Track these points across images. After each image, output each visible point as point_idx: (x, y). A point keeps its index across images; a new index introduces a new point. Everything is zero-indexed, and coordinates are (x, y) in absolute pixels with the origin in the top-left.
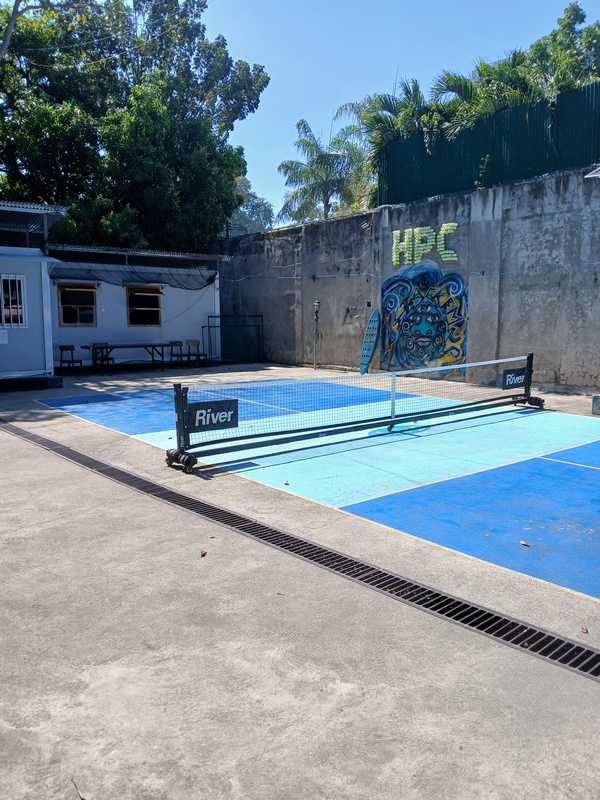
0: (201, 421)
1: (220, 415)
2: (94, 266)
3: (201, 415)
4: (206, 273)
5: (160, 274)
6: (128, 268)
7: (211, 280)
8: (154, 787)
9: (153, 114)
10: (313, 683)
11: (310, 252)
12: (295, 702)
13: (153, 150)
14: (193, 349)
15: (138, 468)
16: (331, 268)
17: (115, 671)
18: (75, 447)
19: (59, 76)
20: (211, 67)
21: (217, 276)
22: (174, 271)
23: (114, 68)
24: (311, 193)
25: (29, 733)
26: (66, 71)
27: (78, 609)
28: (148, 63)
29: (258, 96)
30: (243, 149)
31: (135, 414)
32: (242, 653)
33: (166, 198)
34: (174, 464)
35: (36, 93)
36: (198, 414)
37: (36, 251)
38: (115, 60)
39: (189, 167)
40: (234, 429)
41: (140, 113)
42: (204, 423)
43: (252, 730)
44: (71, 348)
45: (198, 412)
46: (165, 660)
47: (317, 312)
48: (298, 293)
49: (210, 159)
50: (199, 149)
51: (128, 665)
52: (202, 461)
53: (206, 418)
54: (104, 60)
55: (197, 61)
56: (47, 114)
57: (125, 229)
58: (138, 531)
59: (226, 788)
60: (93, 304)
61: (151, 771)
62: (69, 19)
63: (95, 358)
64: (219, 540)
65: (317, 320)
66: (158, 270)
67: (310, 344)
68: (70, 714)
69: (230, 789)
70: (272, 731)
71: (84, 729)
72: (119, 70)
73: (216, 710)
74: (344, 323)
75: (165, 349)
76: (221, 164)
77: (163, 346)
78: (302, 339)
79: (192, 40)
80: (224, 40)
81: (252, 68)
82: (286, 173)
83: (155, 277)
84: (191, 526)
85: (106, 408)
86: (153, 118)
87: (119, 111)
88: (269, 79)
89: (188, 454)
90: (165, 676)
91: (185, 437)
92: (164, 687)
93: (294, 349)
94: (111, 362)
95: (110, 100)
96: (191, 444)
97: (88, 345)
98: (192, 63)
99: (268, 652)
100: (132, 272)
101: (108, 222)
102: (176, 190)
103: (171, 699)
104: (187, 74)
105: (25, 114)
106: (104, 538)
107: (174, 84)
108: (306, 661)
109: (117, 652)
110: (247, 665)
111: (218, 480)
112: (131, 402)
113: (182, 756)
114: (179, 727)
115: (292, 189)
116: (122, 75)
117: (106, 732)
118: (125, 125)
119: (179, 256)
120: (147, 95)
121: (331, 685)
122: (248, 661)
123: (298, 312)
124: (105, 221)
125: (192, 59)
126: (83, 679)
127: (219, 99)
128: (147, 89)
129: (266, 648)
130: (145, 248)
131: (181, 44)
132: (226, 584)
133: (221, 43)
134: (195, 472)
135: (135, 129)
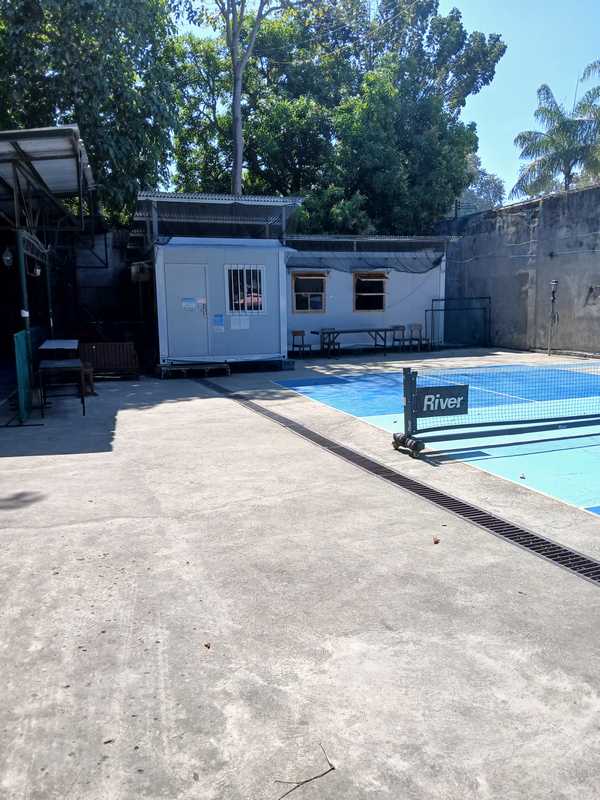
0: (429, 406)
1: (449, 401)
2: (325, 254)
3: (430, 400)
4: (432, 255)
5: (386, 259)
6: (356, 254)
7: (437, 263)
8: (400, 768)
9: (384, 98)
10: (565, 693)
11: (548, 227)
12: (545, 709)
13: (384, 134)
14: (416, 334)
15: (365, 449)
16: (572, 244)
17: (356, 645)
18: (308, 426)
19: (297, 72)
20: (445, 43)
21: (444, 258)
22: (399, 254)
23: (348, 56)
24: (551, 164)
25: (280, 690)
26: (303, 67)
27: (318, 579)
28: (379, 48)
29: (493, 66)
30: (475, 125)
31: (360, 397)
32: (484, 649)
33: (395, 181)
34: (401, 447)
35: (276, 91)
36: (426, 400)
37: (275, 242)
38: (349, 48)
39: (419, 148)
40: (463, 416)
41: (372, 99)
42: (432, 408)
43: (498, 731)
44: (302, 333)
45: (427, 397)
46: (403, 642)
47: (553, 292)
48: (532, 273)
49: (441, 138)
50: (429, 128)
51: (368, 641)
52: (429, 447)
53: (434, 403)
54: (338, 51)
55: (430, 38)
56: (285, 110)
57: (354, 216)
58: (369, 511)
59: (474, 786)
60: (322, 291)
61: (395, 752)
62: (306, 15)
63: (323, 343)
64: (452, 529)
65: (553, 301)
66: (385, 255)
67: (544, 327)
68: (316, 680)
69: (477, 787)
70: (521, 735)
71: (329, 697)
72: (352, 58)
73: (459, 703)
74: (586, 303)
75: (388, 333)
76: (453, 143)
77: (386, 330)
78: (535, 323)
79: (425, 17)
80: (458, 12)
81: (487, 38)
82: (522, 145)
83: (381, 263)
84: (421, 512)
85: (333, 390)
86: (384, 103)
87: (352, 99)
88: (506, 47)
89: (415, 439)
90: (405, 659)
91: (412, 421)
92: (405, 669)
93: (525, 332)
94: (336, 347)
95: (343, 90)
96: (418, 428)
97: (317, 330)
98: (424, 43)
99: (512, 652)
100: (360, 259)
101: (338, 211)
102: (405, 173)
103: (412, 683)
104: (419, 52)
105: (267, 112)
106: (339, 514)
107: (406, 65)
108: (556, 668)
109: (357, 627)
110: (490, 662)
111: (446, 467)
112: (356, 385)
113: (426, 743)
114: (421, 712)
115: (529, 162)
116: (354, 63)
117: (350, 704)
118: (357, 112)
119: (407, 239)
120: (378, 79)
121: (585, 699)
122: (491, 657)
123: (531, 292)
124: (335, 210)
125: (424, 37)
126: (327, 648)
127: (451, 74)
128: (378, 73)
129: (509, 647)
130: (372, 234)
131: (414, 23)
132: (463, 576)
133: (456, 16)
134: (422, 457)
135: (368, 115)
